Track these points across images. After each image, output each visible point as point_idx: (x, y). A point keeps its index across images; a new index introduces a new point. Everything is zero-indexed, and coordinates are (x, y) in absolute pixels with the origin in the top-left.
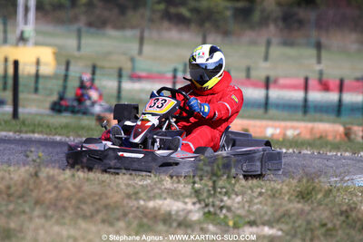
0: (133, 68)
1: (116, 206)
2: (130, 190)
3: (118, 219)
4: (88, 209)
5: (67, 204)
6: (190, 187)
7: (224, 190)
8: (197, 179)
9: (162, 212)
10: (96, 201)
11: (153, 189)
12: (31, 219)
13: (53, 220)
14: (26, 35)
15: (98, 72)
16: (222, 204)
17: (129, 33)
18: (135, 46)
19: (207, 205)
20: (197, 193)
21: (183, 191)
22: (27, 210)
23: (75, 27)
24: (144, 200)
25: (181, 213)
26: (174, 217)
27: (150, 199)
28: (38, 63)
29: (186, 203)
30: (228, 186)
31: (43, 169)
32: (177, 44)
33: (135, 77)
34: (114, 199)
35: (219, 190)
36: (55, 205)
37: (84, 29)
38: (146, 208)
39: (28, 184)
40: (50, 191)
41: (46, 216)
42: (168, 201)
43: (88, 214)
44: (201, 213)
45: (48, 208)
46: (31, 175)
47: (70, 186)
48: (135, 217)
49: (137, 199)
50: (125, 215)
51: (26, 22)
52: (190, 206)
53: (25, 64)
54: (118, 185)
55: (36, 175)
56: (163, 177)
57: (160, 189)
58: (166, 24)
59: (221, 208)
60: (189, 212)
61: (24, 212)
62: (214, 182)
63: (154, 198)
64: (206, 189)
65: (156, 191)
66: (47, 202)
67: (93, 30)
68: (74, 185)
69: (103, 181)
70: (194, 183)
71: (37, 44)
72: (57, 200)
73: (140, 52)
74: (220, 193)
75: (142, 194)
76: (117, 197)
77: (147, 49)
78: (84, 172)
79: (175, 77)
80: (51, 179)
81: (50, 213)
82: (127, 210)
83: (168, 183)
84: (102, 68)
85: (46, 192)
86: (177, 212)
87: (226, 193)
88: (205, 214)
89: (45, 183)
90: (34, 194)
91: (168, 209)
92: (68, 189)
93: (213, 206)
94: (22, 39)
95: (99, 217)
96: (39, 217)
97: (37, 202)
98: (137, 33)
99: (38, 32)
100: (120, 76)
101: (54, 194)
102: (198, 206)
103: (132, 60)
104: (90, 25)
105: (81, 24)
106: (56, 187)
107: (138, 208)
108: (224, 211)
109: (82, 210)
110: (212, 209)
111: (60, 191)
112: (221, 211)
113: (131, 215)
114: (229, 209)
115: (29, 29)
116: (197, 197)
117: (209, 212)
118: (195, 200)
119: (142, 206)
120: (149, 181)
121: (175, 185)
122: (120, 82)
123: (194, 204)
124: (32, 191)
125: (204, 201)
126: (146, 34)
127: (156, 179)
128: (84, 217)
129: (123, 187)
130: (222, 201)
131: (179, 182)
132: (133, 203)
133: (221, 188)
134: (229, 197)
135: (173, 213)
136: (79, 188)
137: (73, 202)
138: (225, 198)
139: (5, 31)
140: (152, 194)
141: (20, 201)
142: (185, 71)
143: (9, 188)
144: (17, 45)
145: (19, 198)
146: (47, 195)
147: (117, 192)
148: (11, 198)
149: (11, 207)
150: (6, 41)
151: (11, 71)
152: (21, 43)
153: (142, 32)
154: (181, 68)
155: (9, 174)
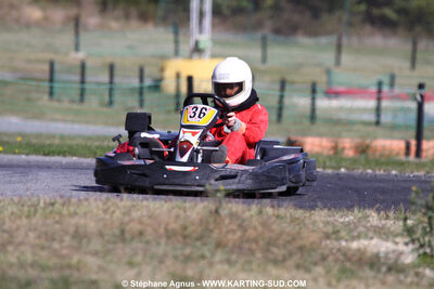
0: (329, 82)
1: (313, 248)
2: (329, 229)
3: (315, 264)
4: (278, 252)
5: (254, 246)
6: (401, 223)
8: (409, 214)
9: (368, 254)
10: (289, 242)
11: (356, 228)
12: (211, 264)
13: (238, 266)
14: (201, 46)
15: (288, 87)
17: (323, 40)
18: (328, 58)
19: (422, 246)
20: (409, 231)
21: (392, 229)
22: (207, 254)
23: (259, 35)
24: (347, 241)
25: (391, 255)
26: (383, 260)
27: (354, 239)
29: (397, 243)
31: (224, 205)
32: (381, 52)
33: (332, 93)
34: (310, 240)
36: (240, 248)
37: (270, 37)
38: (349, 249)
39: (207, 222)
40: (233, 231)
41: (229, 262)
42: (375, 241)
43: (280, 258)
44: (416, 255)
45: (232, 252)
46: (211, 212)
47: (257, 224)
48: (336, 261)
49: (338, 239)
50: (324, 259)
51: (201, 30)
52: (401, 247)
53: (202, 81)
54: (314, 223)
55: (217, 212)
56: (368, 212)
57: (365, 227)
58: (368, 28)
60: (401, 253)
61: (203, 257)
62: (430, 218)
63: (358, 237)
64: (421, 226)
65: (361, 229)
66: (230, 245)
67: (281, 38)
68: (262, 223)
69: (297, 219)
70: (405, 219)
71: (214, 56)
72: (241, 242)
73: (338, 62)
75: (343, 234)
76: (314, 237)
77: (346, 58)
78: (273, 207)
79: (380, 91)
80: (232, 215)
81: (234, 257)
82: (326, 252)
83: (374, 218)
84: (293, 83)
85: (228, 232)
86: (387, 254)
88: (420, 256)
89: (227, 221)
90: (215, 234)
91: (375, 250)
92: (255, 228)
93: (430, 246)
94: (197, 50)
95: (292, 262)
96: (221, 262)
97: (219, 245)
98: (333, 39)
99: (215, 42)
100: (314, 91)
101: (239, 234)
102: (411, 246)
103: (328, 72)
104: (277, 32)
105: (266, 31)
106: (240, 226)
107: (339, 250)
109: (273, 253)
110: (428, 251)
111: (246, 231)
113: (330, 258)
115: (205, 39)
116: (410, 236)
117: (425, 253)
118: (407, 239)
119: (344, 247)
120: (352, 218)
121: (383, 222)
122: (313, 99)
123: (406, 244)
124: (212, 231)
125: (418, 240)
126: (345, 41)
127: (360, 215)
128: (275, 262)
129: (321, 225)
131: (387, 217)
132: (332, 244)
135: (382, 255)
137: (261, 244)
139: (176, 42)
140: (356, 234)
141: (198, 243)
142: (392, 84)
143: (185, 228)
144: (190, 57)
145: (197, 239)
146: (230, 236)
147: (314, 231)
148: (188, 241)
149: (188, 251)
150: (177, 53)
151: (184, 89)
152: (196, 55)
153: (340, 39)
154: (386, 80)
155: (185, 211)
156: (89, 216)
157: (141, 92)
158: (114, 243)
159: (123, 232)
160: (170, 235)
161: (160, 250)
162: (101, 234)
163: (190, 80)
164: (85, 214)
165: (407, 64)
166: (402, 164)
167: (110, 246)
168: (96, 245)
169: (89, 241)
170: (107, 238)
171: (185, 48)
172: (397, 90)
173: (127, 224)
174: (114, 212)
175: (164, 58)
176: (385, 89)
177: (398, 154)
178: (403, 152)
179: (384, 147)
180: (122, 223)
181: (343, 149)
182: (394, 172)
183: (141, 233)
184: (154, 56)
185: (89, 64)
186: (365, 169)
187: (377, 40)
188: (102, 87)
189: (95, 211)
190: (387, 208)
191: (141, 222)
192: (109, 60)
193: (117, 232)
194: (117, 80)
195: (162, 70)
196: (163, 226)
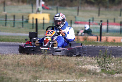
0: (76, 20)
1: (72, 68)
2: (76, 62)
3: (73, 72)
4: (62, 69)
5: (55, 67)
6: (96, 60)
7: (108, 61)
8: (98, 58)
9: (87, 69)
10: (65, 66)
11: (84, 62)
12: (43, 73)
13: (51, 73)
14: (40, 10)
16: (107, 66)
17: (74, 8)
18: (75, 13)
19: (102, 67)
20: (99, 63)
21: (94, 62)
22: (42, 70)
23: (56, 6)
24: (81, 66)
25: (94, 70)
26: (91, 71)
27: (83, 65)
28: (44, 19)
29: (95, 66)
30: (109, 60)
31: (47, 56)
32: (90, 11)
34: (71, 65)
35: (106, 61)
36: (52, 68)
37: (59, 7)
38: (82, 68)
39: (42, 61)
41: (48, 72)
42: (89, 66)
43: (63, 71)
44: (100, 70)
46: (43, 58)
47: (56, 61)
48: (78, 71)
50: (75, 71)
51: (39, 5)
52: (97, 67)
53: (40, 20)
54: (72, 61)
55: (45, 58)
56: (87, 57)
58: (86, 5)
59: (107, 68)
60: (97, 69)
61: (41, 71)
62: (105, 59)
63: (84, 65)
64: (102, 61)
66: (49, 67)
67: (62, 8)
68: (57, 61)
69: (67, 60)
70: (98, 59)
71: (43, 13)
72: (52, 66)
73: (78, 15)
74: (107, 63)
75: (80, 64)
77: (80, 13)
79: (90, 23)
80: (49, 59)
81: (50, 70)
82: (75, 69)
83: (89, 59)
86: (93, 69)
87: (109, 63)
88: (102, 70)
89: (48, 60)
90: (44, 64)
91: (89, 68)
92: (56, 62)
93: (104, 67)
94: (38, 11)
95: (66, 72)
96: (46, 72)
97: (46, 67)
98: (77, 8)
100: (71, 23)
101: (51, 64)
102: (99, 67)
103: (75, 17)
104: (61, 6)
105: (58, 5)
106: (51, 62)
107: (79, 68)
108: (108, 69)
109: (61, 69)
110: (104, 68)
111: (53, 63)
112: (107, 69)
113: (77, 71)
114: (110, 68)
116: (99, 64)
117: (103, 69)
118: (98, 65)
119: (81, 68)
120: (82, 59)
121: (91, 60)
122: (71, 25)
123: (98, 66)
124: (43, 63)
125: (101, 65)
126: (80, 8)
127: (85, 58)
128: (61, 72)
129: (74, 61)
130: (107, 65)
131: (92, 59)
132: (77, 67)
133: (107, 61)
134: (110, 64)
135: (91, 70)
136: (59, 62)
137: (57, 67)
138: (109, 64)
139: (32, 9)
140: (84, 64)
141: (40, 67)
142: (93, 21)
143: (36, 62)
144: (36, 13)
145: (39, 66)
146: (49, 65)
147: (72, 63)
148: (37, 66)
149: (37, 69)
150: (33, 12)
151: (35, 22)
152: (38, 13)
153: (78, 8)
154: (91, 19)
155: (36, 58)
156: (9, 59)
157: (23, 23)
158: (16, 67)
159: (18, 64)
160: (32, 65)
161: (29, 69)
162: (12, 65)
163: (36, 20)
164: (8, 59)
165: (97, 15)
166: (96, 43)
167: (15, 68)
168: (11, 67)
169: (9, 66)
170: (14, 65)
171: (35, 10)
172: (94, 22)
173: (20, 61)
174: (16, 58)
175: (29, 13)
176: (91, 22)
177: (95, 41)
178: (96, 40)
179: (91, 39)
180: (18, 61)
181: (80, 39)
182: (94, 46)
183: (24, 64)
184: (26, 13)
185: (8, 15)
186: (86, 45)
187: (89, 8)
188: (11, 22)
189: (10, 58)
190: (92, 56)
191: (24, 61)
192: (13, 14)
193: (17, 64)
194: (16, 20)
195: (28, 17)
196: (30, 62)
